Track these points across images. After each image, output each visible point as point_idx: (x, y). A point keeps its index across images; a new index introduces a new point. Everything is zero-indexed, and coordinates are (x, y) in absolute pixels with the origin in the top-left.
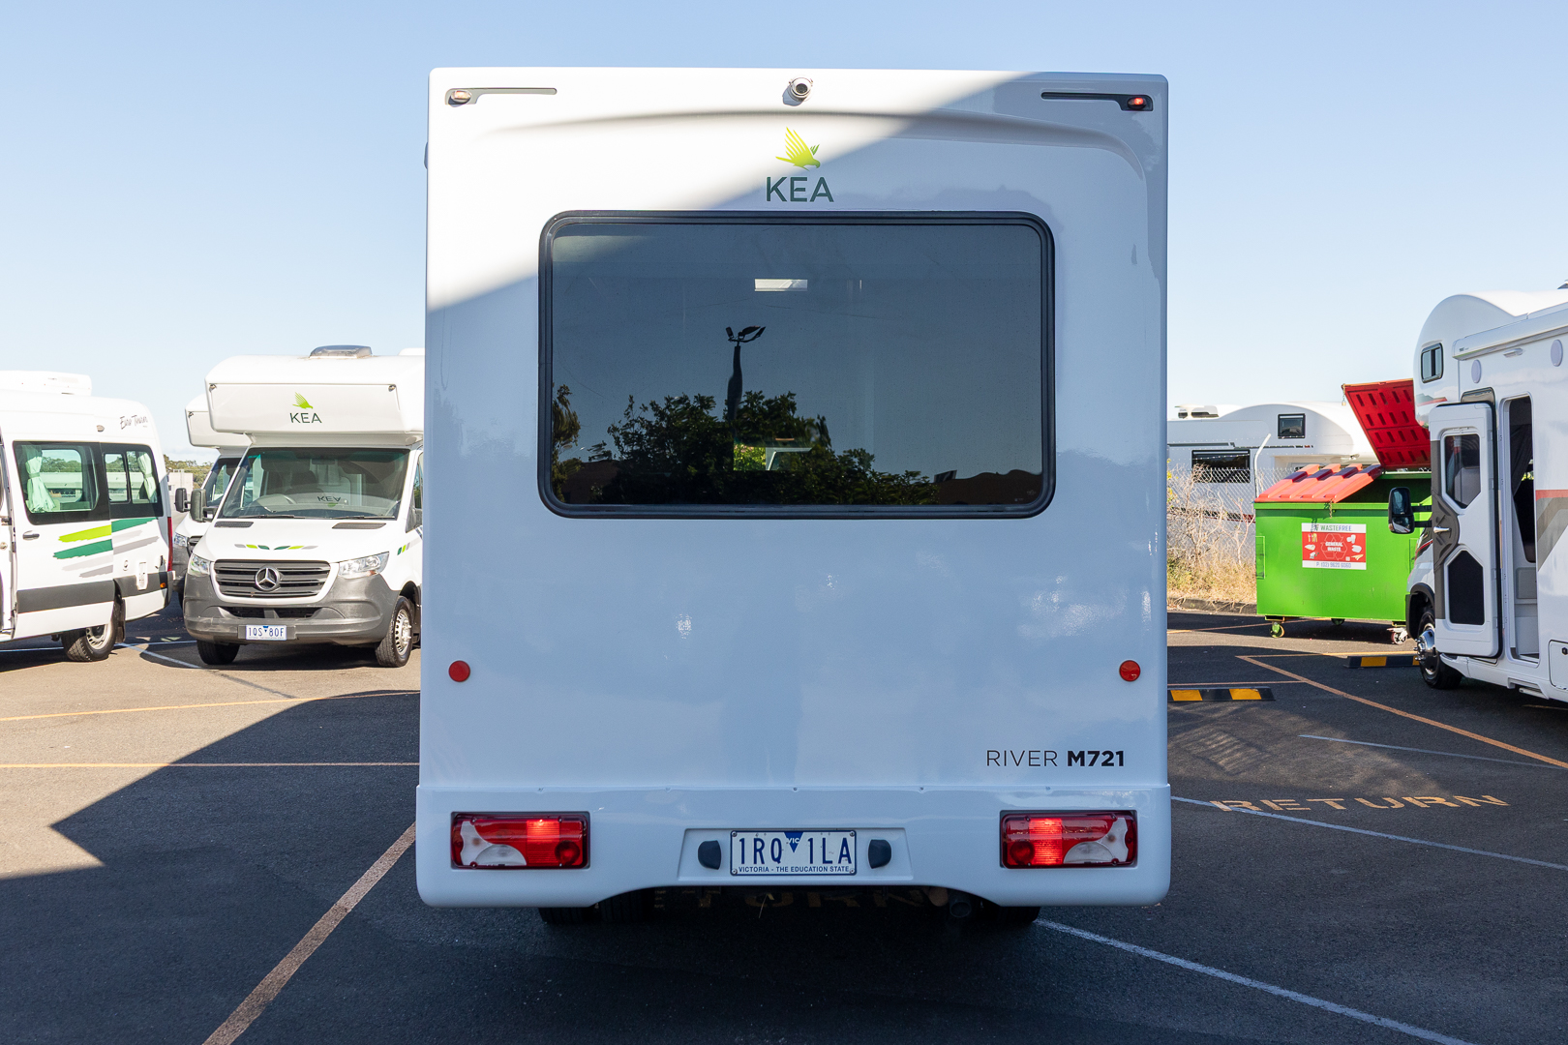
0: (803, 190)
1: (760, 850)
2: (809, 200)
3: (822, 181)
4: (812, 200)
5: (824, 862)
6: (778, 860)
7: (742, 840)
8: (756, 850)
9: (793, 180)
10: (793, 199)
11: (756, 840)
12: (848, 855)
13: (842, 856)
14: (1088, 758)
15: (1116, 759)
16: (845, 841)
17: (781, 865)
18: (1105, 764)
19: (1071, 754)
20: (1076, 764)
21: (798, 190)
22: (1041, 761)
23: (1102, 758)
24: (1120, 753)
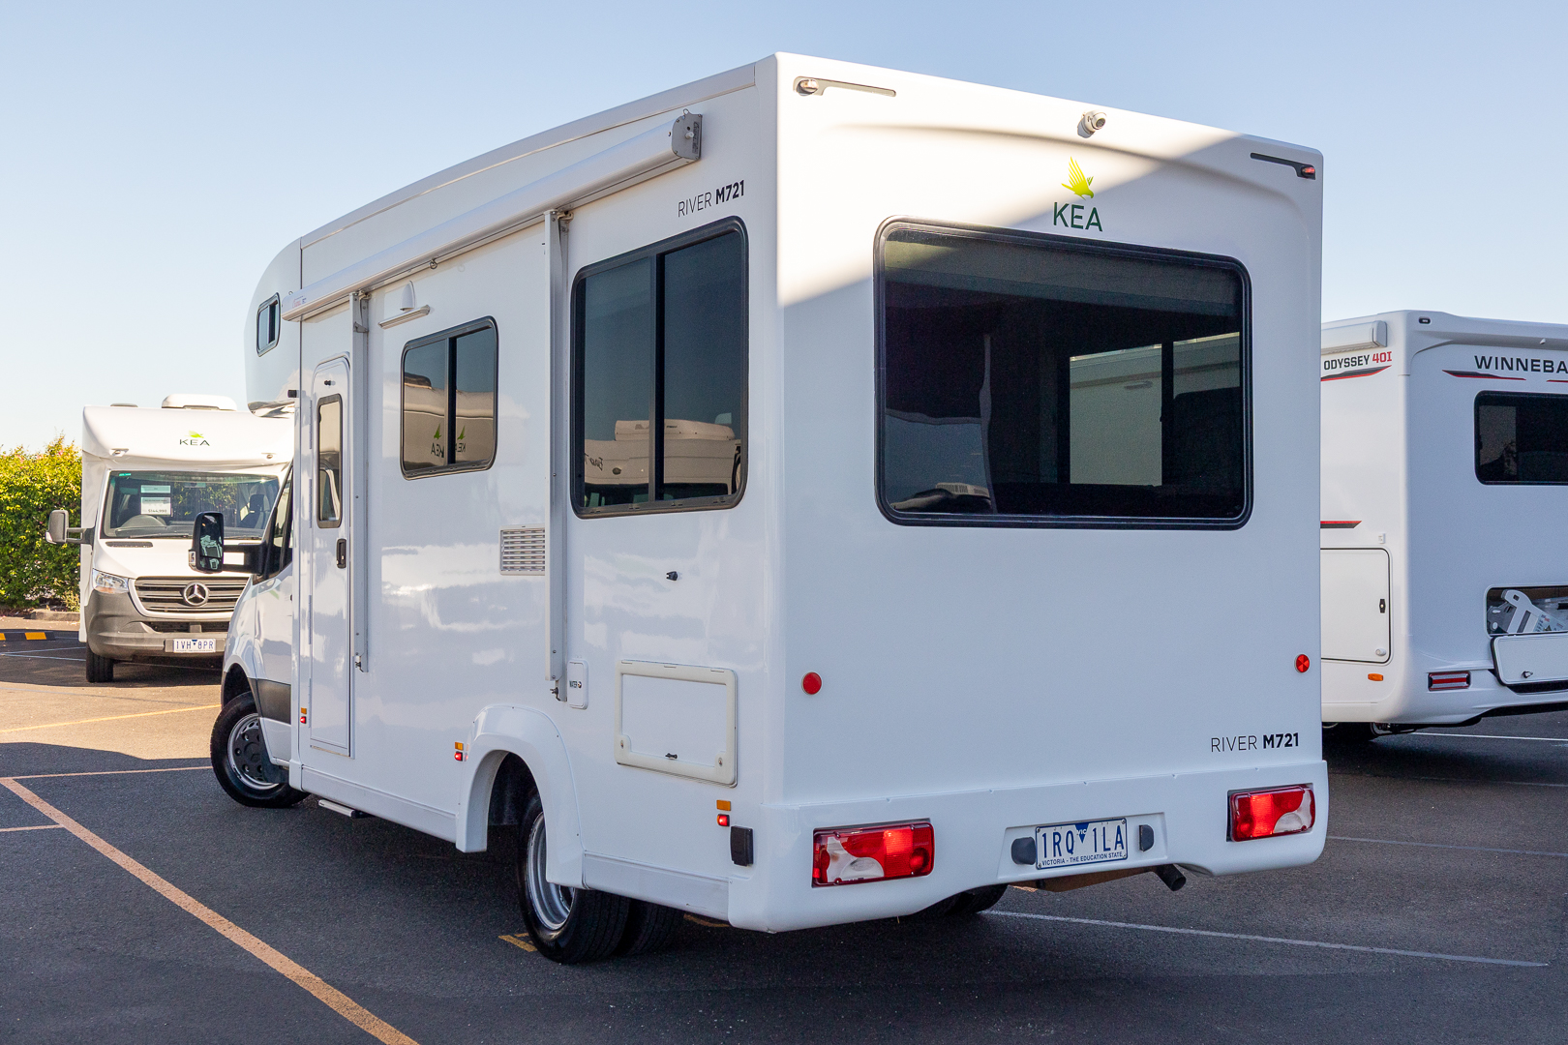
0: (1081, 217)
1: (1058, 844)
2: (1085, 227)
3: (1094, 211)
4: (1087, 228)
5: (1105, 849)
6: (1071, 851)
7: (1044, 835)
8: (1055, 844)
9: (1074, 207)
10: (1073, 226)
11: (1055, 834)
12: (1121, 842)
13: (1117, 842)
14: (1276, 740)
15: (1293, 742)
16: (1119, 827)
17: (1074, 856)
18: (1287, 745)
19: (1265, 737)
20: (1269, 746)
21: (1078, 217)
22: (1246, 746)
23: (1285, 740)
24: (1296, 735)
